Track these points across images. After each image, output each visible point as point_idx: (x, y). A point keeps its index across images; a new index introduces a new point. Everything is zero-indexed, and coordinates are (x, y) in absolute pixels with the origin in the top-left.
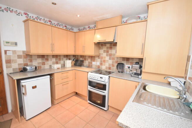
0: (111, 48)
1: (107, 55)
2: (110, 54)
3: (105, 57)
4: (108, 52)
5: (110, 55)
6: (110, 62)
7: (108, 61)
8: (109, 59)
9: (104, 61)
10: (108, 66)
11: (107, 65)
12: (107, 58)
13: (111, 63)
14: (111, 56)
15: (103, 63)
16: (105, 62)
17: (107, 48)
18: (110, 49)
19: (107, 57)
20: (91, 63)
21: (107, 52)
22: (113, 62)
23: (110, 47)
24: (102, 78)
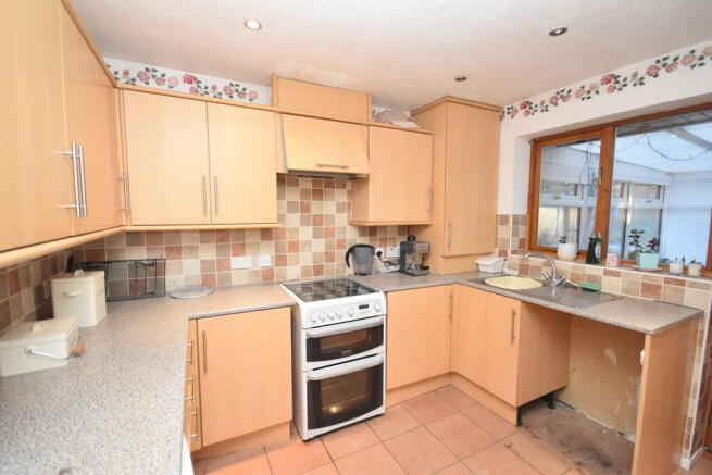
0: (318, 194)
1: (304, 222)
2: (315, 216)
3: (296, 231)
4: (305, 209)
5: (318, 220)
6: (319, 246)
7: (308, 243)
8: (314, 237)
9: (294, 247)
10: (310, 263)
11: (306, 258)
12: (306, 233)
13: (322, 249)
14: (320, 223)
15: (290, 255)
16: (297, 250)
17: (304, 193)
18: (314, 199)
19: (305, 228)
20: (224, 264)
21: (302, 208)
22: (328, 246)
23: (315, 192)
24: (367, 306)
